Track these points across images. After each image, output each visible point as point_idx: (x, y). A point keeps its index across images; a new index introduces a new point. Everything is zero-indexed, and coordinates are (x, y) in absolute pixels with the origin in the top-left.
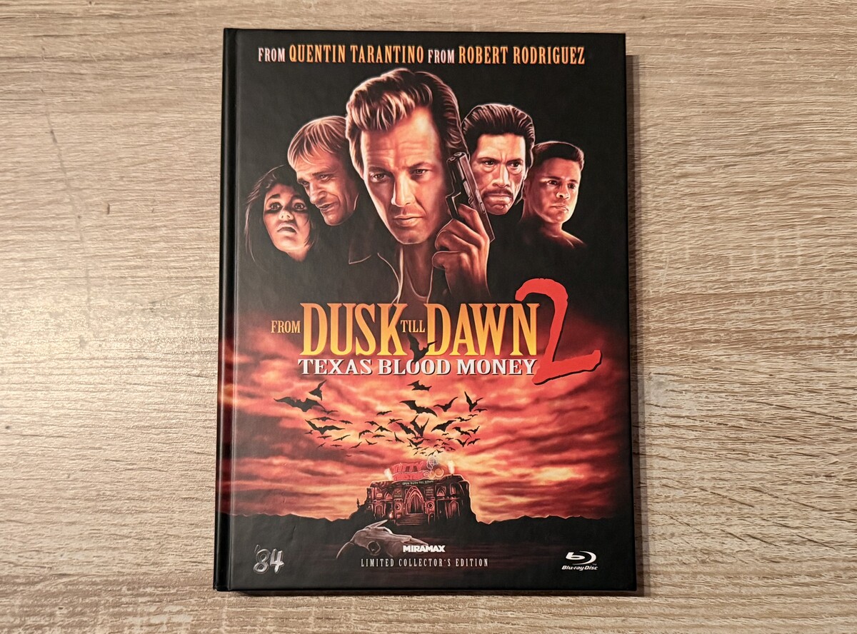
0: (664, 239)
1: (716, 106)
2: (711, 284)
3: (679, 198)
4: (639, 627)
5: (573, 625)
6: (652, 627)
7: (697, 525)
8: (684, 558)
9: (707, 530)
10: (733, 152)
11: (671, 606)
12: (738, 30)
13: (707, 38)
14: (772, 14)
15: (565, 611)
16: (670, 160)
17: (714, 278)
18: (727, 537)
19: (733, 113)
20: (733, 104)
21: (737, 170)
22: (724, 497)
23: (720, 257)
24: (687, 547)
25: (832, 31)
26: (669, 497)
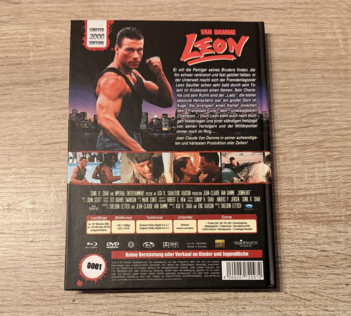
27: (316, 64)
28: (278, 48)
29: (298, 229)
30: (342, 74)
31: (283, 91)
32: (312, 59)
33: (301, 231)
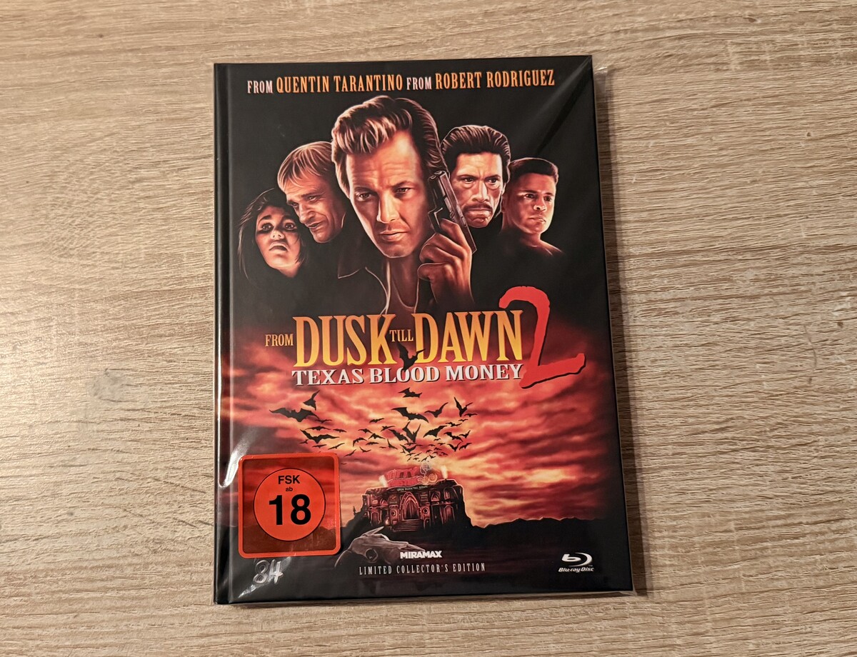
0: (120, 241)
1: (168, 113)
2: (165, 281)
3: (135, 201)
4: (91, 622)
5: (26, 625)
6: (103, 621)
7: (149, 515)
8: (137, 550)
9: (158, 520)
10: (187, 155)
11: (122, 598)
12: (191, 41)
13: (161, 51)
14: (224, 24)
15: (19, 611)
16: (125, 167)
17: (168, 275)
18: (179, 525)
19: (186, 119)
20: (186, 111)
21: (190, 173)
22: (177, 486)
23: (173, 255)
24: (139, 539)
25: (280, 36)
26: (123, 489)
27: (233, 32)
28: (162, 5)
29: (188, 354)
30: (287, 47)
31: (165, 88)
32: (226, 22)
33: (193, 358)
